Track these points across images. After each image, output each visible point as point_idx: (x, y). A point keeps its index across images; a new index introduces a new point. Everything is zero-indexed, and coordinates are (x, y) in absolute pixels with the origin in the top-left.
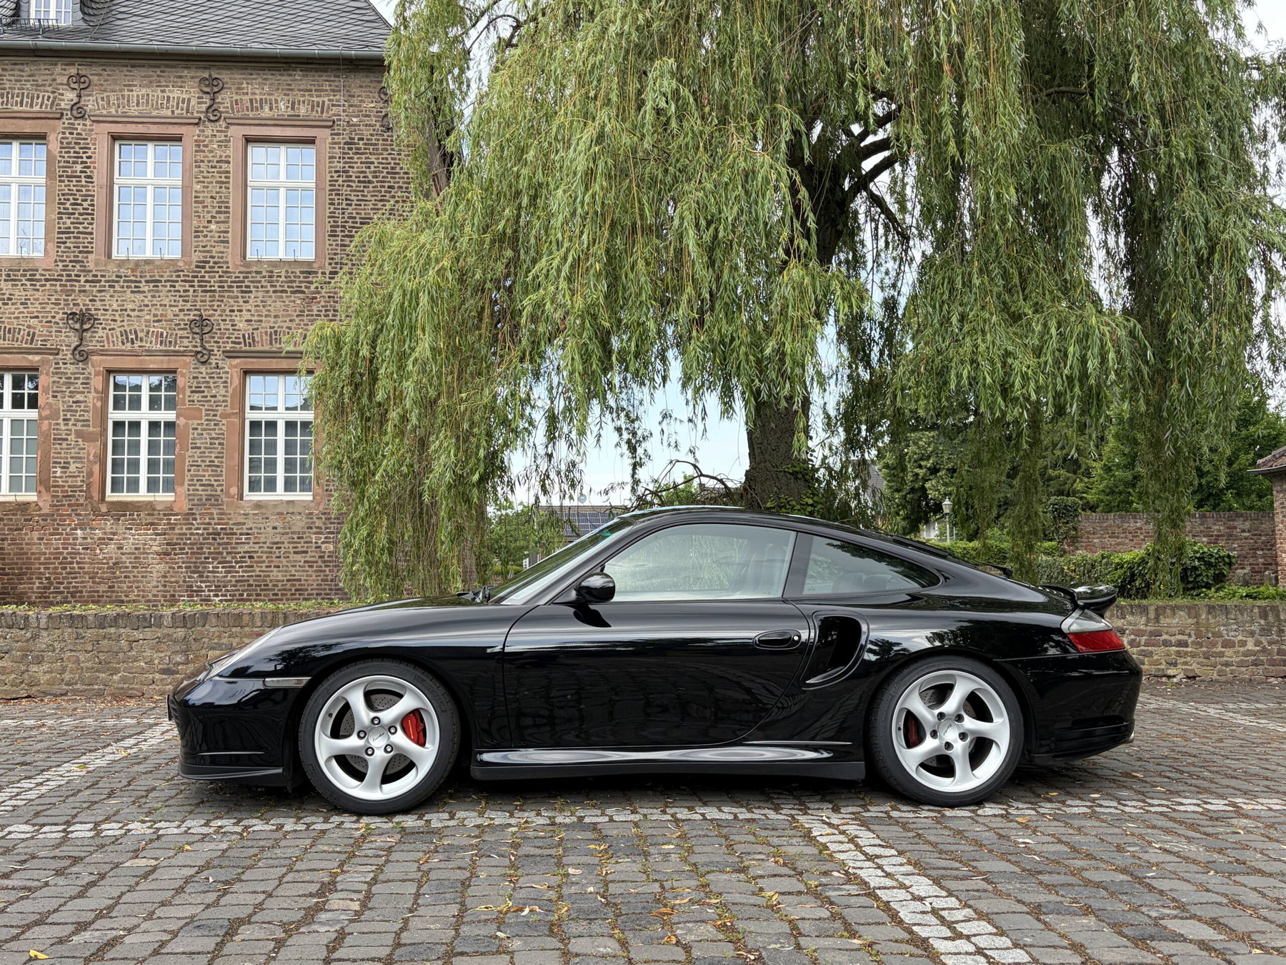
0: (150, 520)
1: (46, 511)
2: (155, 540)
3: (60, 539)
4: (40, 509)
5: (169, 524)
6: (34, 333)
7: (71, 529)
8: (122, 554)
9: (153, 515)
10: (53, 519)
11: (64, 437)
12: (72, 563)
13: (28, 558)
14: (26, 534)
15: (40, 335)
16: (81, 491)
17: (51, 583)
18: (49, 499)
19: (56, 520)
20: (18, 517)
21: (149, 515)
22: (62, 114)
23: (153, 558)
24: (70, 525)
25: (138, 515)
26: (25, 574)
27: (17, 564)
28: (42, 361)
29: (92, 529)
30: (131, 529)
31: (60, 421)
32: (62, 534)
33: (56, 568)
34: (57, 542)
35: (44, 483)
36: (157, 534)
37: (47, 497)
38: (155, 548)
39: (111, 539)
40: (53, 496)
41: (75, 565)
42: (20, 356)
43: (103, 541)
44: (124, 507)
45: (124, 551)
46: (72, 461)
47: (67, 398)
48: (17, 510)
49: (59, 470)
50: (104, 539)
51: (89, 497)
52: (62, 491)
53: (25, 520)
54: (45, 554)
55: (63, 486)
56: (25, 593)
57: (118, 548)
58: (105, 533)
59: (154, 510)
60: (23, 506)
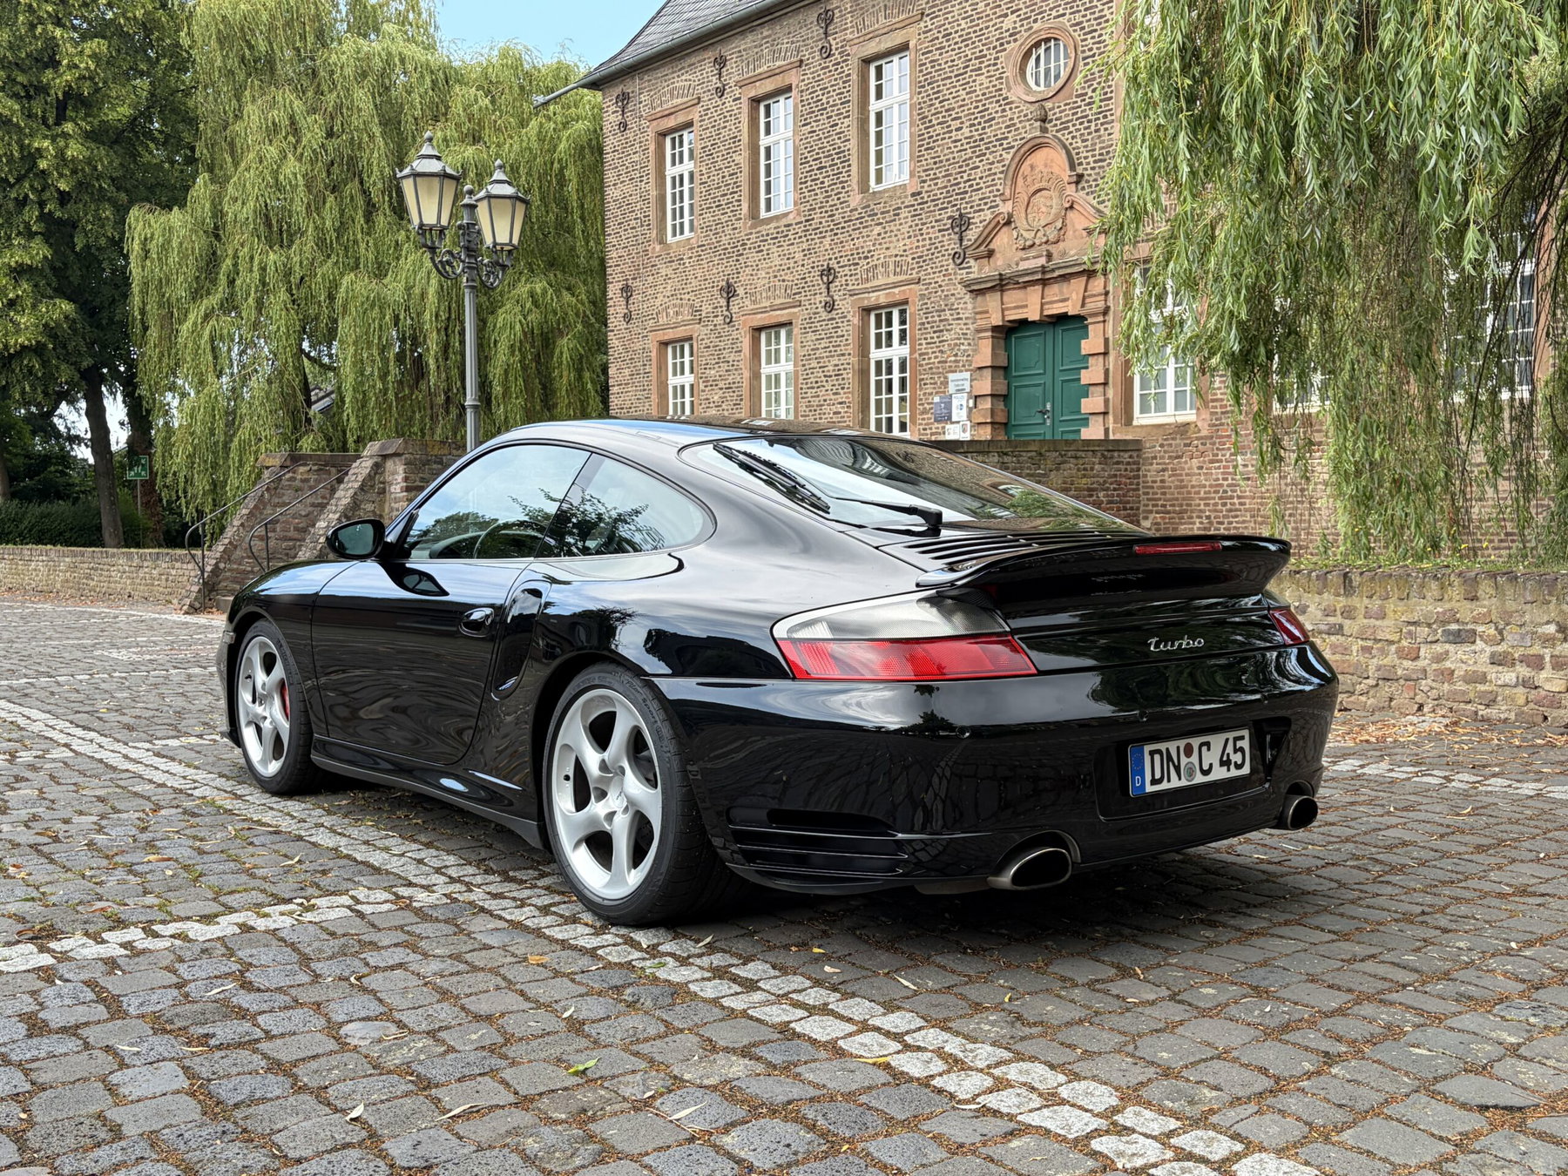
0: (1318, 438)
1: (1204, 433)
3: (1219, 468)
4: (1199, 431)
7: (1231, 455)
9: (1321, 431)
10: (1212, 442)
12: (1232, 497)
13: (1189, 493)
14: (1186, 462)
17: (1211, 523)
18: (1208, 416)
19: (1214, 444)
20: (1178, 441)
21: (1316, 431)
24: (1229, 449)
25: (1305, 433)
26: (1186, 511)
27: (1177, 499)
32: (1221, 461)
33: (1216, 504)
34: (1217, 473)
35: (1202, 396)
38: (1324, 476)
40: (1212, 413)
41: (1236, 501)
44: (1287, 423)
52: (1221, 407)
53: (1185, 445)
54: (1205, 486)
55: (1222, 400)
60: (1183, 428)
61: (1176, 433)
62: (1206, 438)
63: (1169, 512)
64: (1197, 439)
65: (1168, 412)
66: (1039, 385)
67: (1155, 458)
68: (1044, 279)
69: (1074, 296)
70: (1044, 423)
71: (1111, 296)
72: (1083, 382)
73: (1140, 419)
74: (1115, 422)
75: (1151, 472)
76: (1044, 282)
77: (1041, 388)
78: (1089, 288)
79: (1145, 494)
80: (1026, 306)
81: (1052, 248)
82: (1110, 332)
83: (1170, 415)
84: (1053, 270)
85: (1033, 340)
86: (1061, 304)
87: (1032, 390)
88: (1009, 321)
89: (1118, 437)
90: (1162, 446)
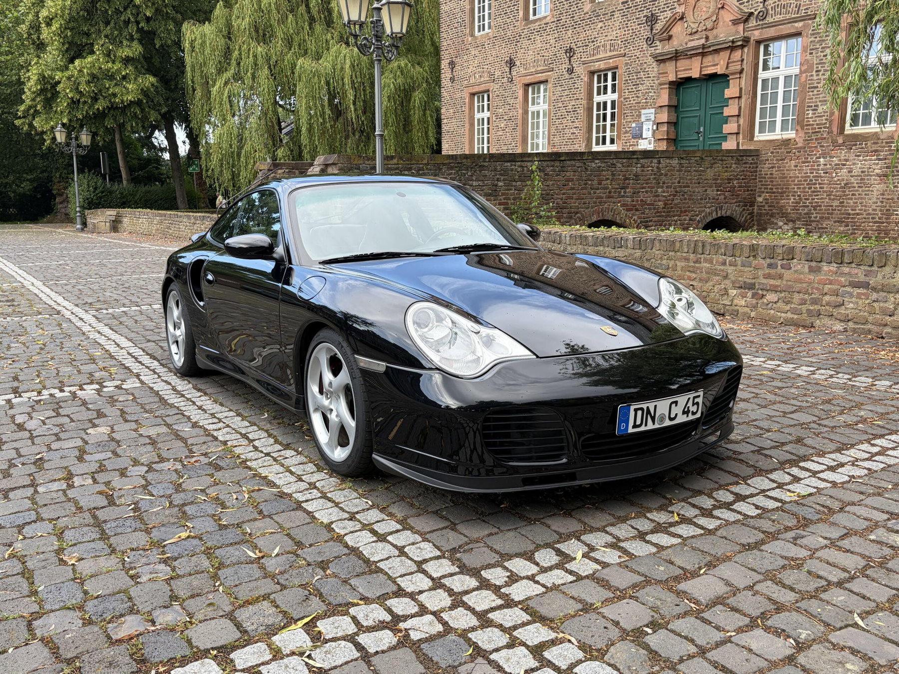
0: (875, 147)
1: (800, 145)
2: (878, 164)
3: (808, 166)
4: (797, 144)
5: (890, 150)
6: (800, 4)
7: (817, 158)
9: (877, 143)
11: (816, 85)
12: (815, 184)
13: (788, 181)
14: (787, 163)
15: (804, 5)
16: (824, 128)
17: (800, 199)
18: (803, 135)
19: (806, 151)
20: (782, 150)
21: (874, 143)
23: (875, 180)
24: (815, 155)
25: (866, 144)
26: (785, 192)
27: (780, 185)
28: (804, 26)
29: (831, 157)
30: (859, 156)
31: (814, 73)
32: (810, 162)
33: (805, 188)
34: (806, 169)
35: (800, 123)
36: (880, 160)
38: (877, 171)
39: (844, 165)
40: (806, 133)
41: (817, 186)
42: (789, 25)
43: (838, 167)
44: (856, 137)
45: (853, 174)
46: (820, 104)
47: (819, 54)
49: (811, 112)
51: (830, 132)
52: (812, 129)
53: (787, 152)
54: (798, 177)
55: (813, 125)
57: (849, 172)
58: (840, 160)
59: (879, 139)
60: (786, 142)
61: (782, 145)
62: (801, 148)
63: (774, 193)
64: (795, 149)
65: (777, 133)
66: (696, 116)
67: (766, 160)
68: (703, 52)
69: (722, 62)
70: (699, 139)
71: (745, 62)
72: (725, 114)
73: (759, 137)
74: (743, 139)
75: (765, 169)
76: (703, 54)
77: (697, 118)
78: (731, 57)
79: (759, 181)
80: (691, 69)
81: (708, 33)
82: (743, 84)
83: (778, 134)
84: (710, 47)
85: (693, 89)
86: (713, 68)
87: (692, 119)
88: (680, 78)
89: (745, 147)
90: (772, 153)
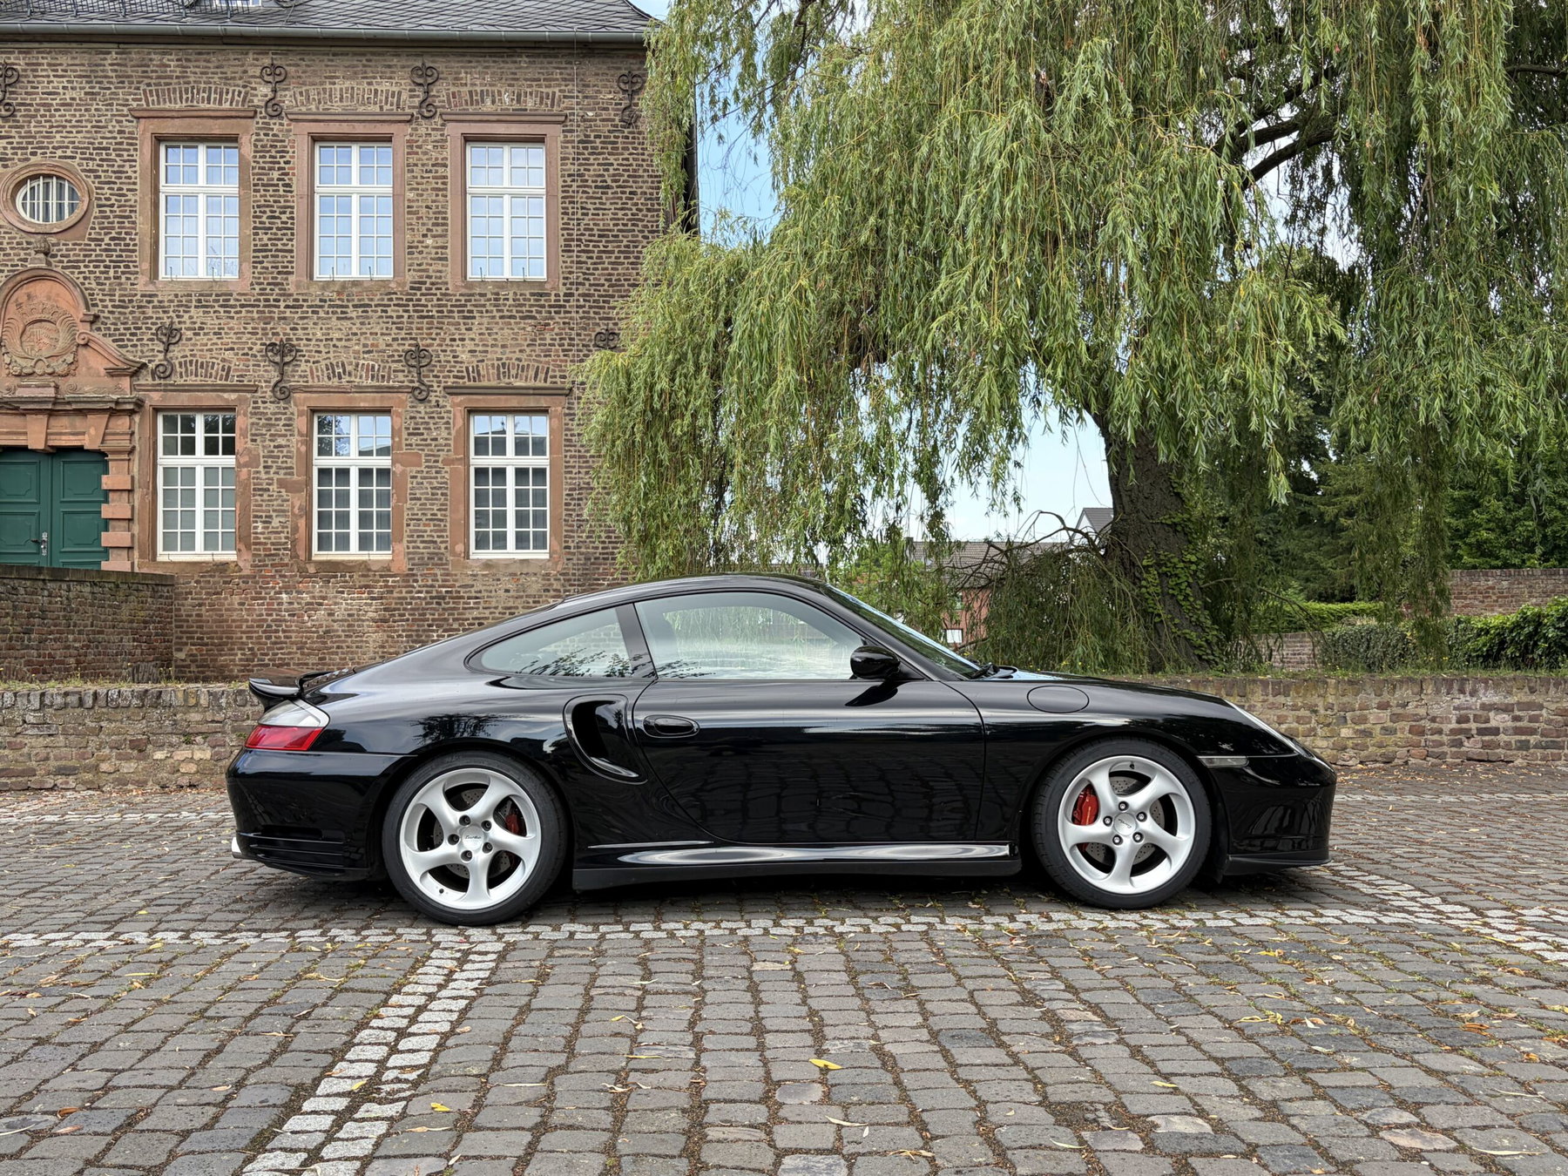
0: (364, 582)
1: (246, 572)
2: (371, 605)
3: (263, 604)
4: (241, 570)
5: (386, 586)
6: (229, 368)
7: (276, 593)
8: (334, 621)
9: (367, 576)
10: (254, 582)
11: (265, 486)
12: (277, 631)
13: (229, 626)
14: (226, 599)
15: (236, 370)
16: (285, 549)
17: (254, 655)
18: (250, 558)
19: (257, 583)
20: (216, 579)
21: (363, 576)
22: (256, 112)
23: (369, 626)
24: (273, 588)
25: (351, 577)
26: (226, 644)
27: (216, 632)
28: (239, 399)
29: (299, 592)
30: (343, 592)
31: (261, 469)
32: (265, 598)
33: (260, 637)
34: (259, 608)
35: (243, 539)
36: (373, 599)
37: (247, 556)
38: (371, 614)
39: (321, 604)
40: (254, 555)
41: (281, 634)
42: (214, 394)
43: (312, 607)
44: (333, 568)
45: (336, 618)
46: (274, 514)
47: (267, 443)
48: (215, 571)
49: (260, 525)
50: (312, 604)
51: (295, 556)
52: (265, 550)
53: (225, 583)
54: (247, 621)
55: (266, 544)
56: (227, 666)
57: (329, 615)
58: (314, 597)
59: (369, 570)
60: (222, 567)
62: (248, 576)
63: (207, 645)
66: (33, 514)
67: (187, 593)
68: (54, 409)
69: (92, 431)
70: (39, 552)
71: (136, 436)
72: (104, 515)
73: (163, 556)
74: (141, 557)
75: (187, 606)
76: (51, 413)
77: (34, 518)
78: (110, 425)
79: (177, 627)
80: (25, 433)
81: (60, 381)
82: (136, 470)
83: (200, 554)
